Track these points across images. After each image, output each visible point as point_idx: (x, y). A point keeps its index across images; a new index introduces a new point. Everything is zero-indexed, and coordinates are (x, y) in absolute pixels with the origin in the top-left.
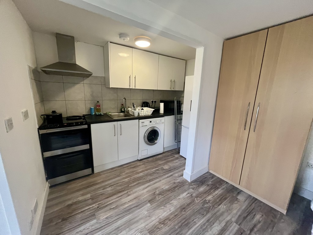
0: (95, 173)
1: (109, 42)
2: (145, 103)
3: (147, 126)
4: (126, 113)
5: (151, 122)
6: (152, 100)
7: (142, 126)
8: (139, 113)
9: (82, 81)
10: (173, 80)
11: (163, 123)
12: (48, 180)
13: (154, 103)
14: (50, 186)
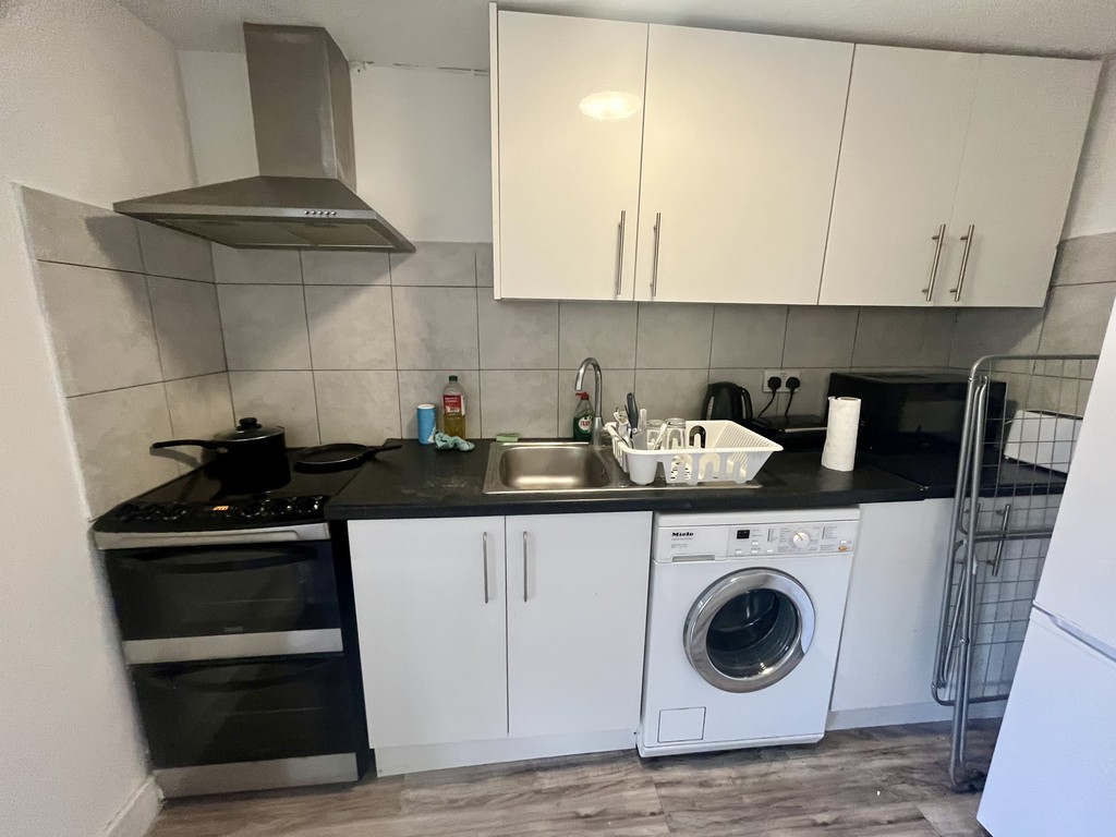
0: (379, 776)
1: (493, 6)
2: (725, 391)
3: (711, 558)
4: (597, 448)
5: (743, 535)
6: (769, 374)
7: (675, 559)
8: (660, 465)
9: (379, 274)
10: (956, 231)
11: (843, 549)
12: (157, 772)
13: (783, 389)
14: (162, 797)
